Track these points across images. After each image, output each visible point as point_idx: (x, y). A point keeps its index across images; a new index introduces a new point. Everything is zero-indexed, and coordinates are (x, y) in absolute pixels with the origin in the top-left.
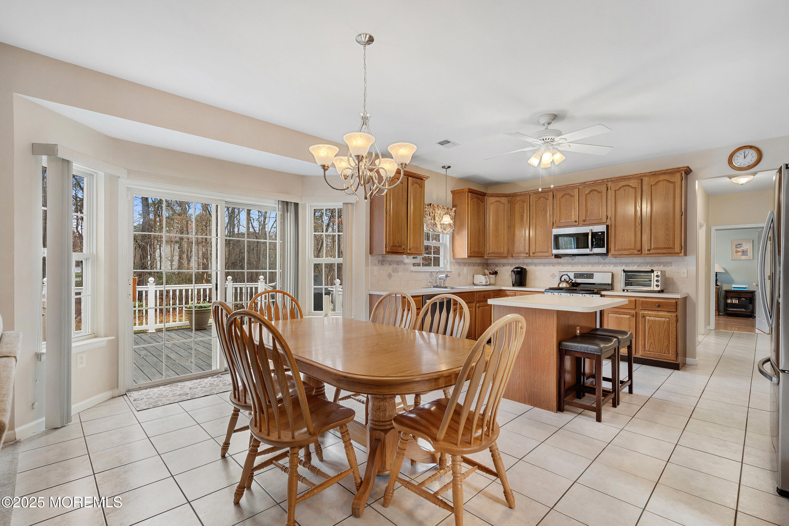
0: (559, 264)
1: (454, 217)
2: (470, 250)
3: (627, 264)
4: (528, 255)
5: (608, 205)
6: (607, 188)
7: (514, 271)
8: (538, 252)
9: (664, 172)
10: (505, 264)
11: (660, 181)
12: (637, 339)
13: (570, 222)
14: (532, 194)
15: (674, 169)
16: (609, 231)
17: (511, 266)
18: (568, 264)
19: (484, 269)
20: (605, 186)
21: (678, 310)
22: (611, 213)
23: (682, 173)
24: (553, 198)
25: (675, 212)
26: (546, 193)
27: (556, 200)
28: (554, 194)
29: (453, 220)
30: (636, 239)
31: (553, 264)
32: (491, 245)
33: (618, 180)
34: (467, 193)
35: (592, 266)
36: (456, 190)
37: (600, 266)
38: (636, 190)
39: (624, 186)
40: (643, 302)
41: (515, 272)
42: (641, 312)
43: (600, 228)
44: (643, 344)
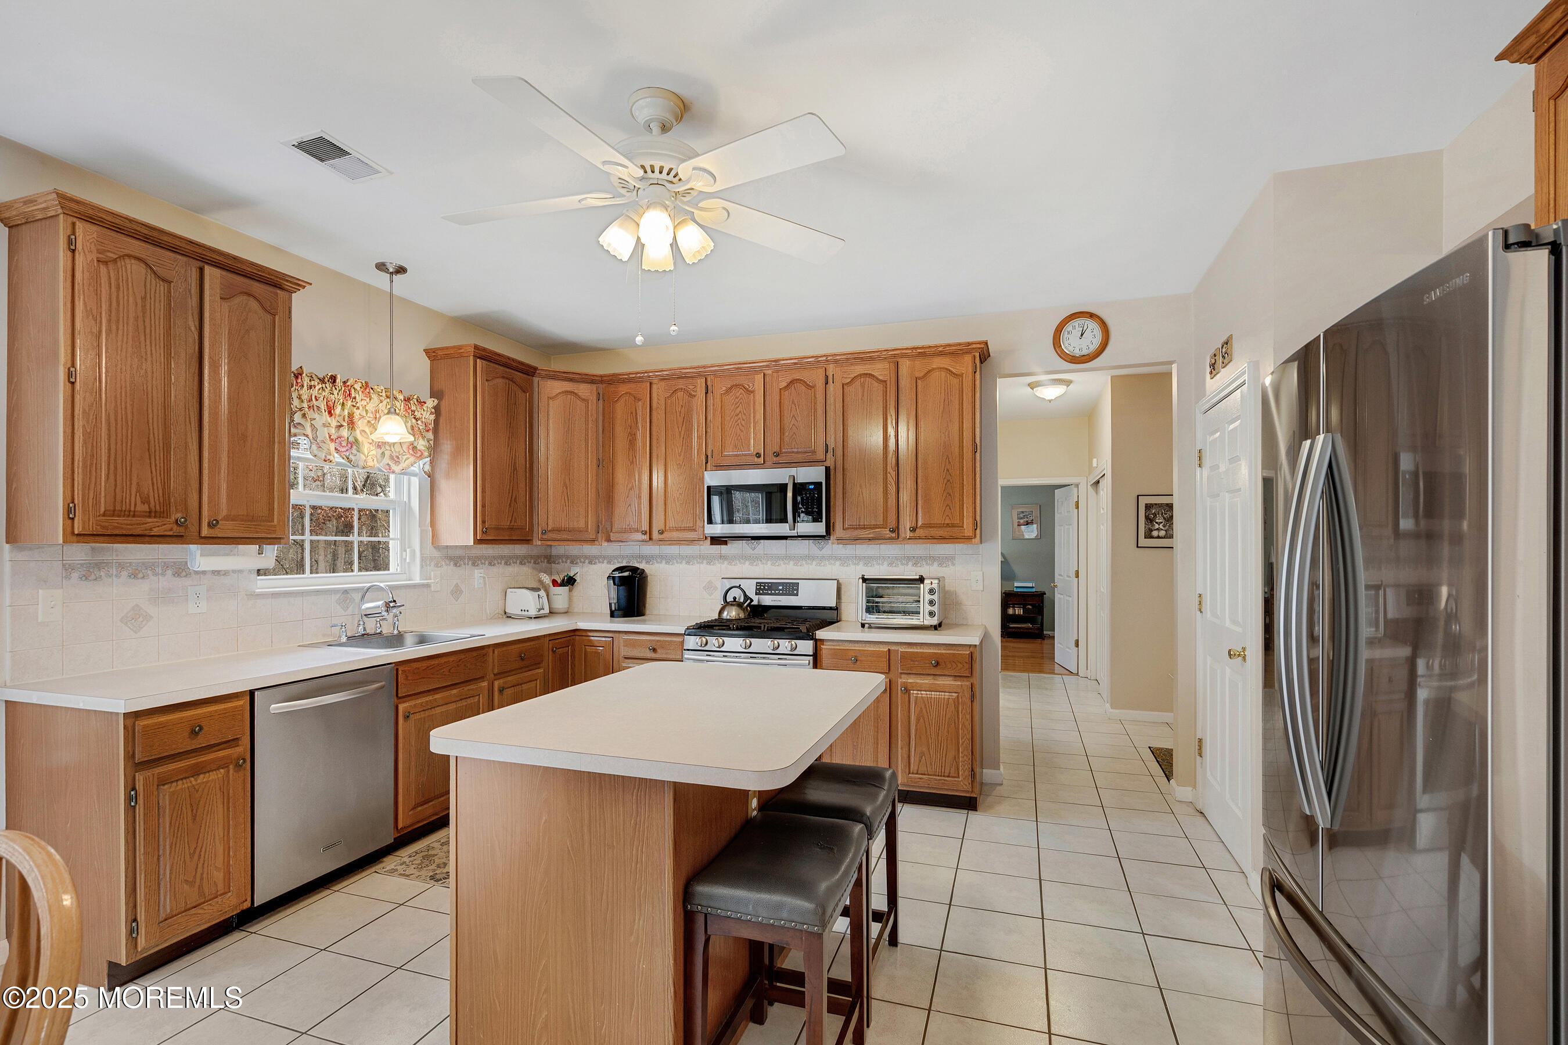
0: (722, 557)
1: (431, 427)
2: (484, 522)
3: (868, 560)
4: (646, 537)
5: (828, 418)
6: (827, 377)
7: (614, 578)
8: (671, 530)
9: (940, 349)
10: (595, 557)
11: (933, 369)
12: (893, 745)
13: (745, 455)
14: (655, 381)
15: (960, 344)
16: (832, 482)
17: (609, 562)
18: (744, 558)
19: (541, 571)
20: (821, 372)
21: (974, 673)
22: (835, 438)
23: (974, 356)
24: (706, 393)
25: (963, 442)
26: (690, 380)
27: (713, 397)
28: (709, 383)
29: (430, 435)
30: (887, 502)
31: (710, 559)
32: (551, 509)
33: (848, 359)
34: (472, 358)
35: (796, 564)
36: (439, 349)
37: (811, 564)
38: (886, 388)
39: (861, 375)
40: (904, 656)
41: (617, 580)
42: (900, 680)
43: (811, 474)
44: (906, 756)
